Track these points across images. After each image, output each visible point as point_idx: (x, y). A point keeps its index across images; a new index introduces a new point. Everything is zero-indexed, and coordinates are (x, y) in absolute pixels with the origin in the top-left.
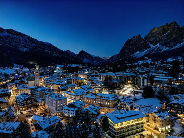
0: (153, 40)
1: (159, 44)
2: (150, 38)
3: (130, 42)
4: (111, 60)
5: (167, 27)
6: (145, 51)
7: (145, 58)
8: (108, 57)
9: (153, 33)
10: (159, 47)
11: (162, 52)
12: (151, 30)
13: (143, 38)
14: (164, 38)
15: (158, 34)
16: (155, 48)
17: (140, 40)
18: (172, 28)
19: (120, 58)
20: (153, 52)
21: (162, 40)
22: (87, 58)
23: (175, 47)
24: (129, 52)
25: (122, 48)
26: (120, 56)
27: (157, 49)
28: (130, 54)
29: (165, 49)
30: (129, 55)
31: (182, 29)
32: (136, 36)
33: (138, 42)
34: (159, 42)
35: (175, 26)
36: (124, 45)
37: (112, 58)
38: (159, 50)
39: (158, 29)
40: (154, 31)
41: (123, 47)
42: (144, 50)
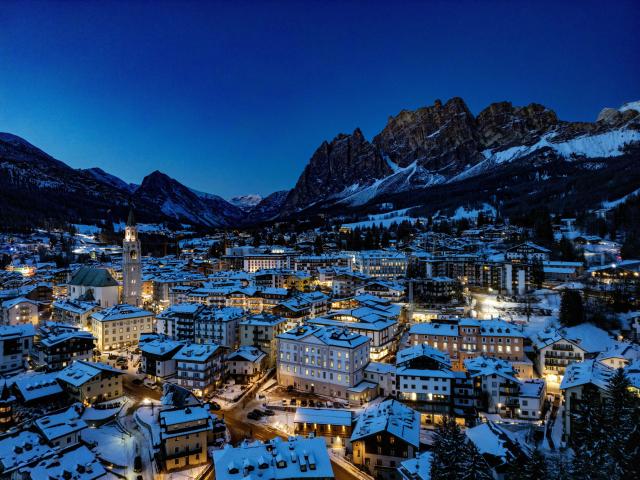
0: (400, 149)
1: (418, 164)
2: (391, 142)
3: (329, 153)
4: (263, 211)
5: (439, 113)
6: (378, 183)
7: (384, 205)
8: (251, 198)
9: (399, 128)
10: (416, 173)
11: (427, 188)
12: (391, 117)
13: (371, 142)
14: (429, 145)
15: (414, 132)
16: (407, 175)
17: (362, 146)
18: (452, 115)
19: (298, 205)
20: (401, 188)
21: (424, 152)
22: (176, 201)
23: (462, 174)
24: (327, 183)
25: (303, 170)
26: (297, 197)
27: (412, 177)
28: (332, 191)
29: (434, 180)
30: (327, 195)
31: (477, 121)
32: (348, 133)
33: (355, 155)
34: (415, 156)
35: (459, 111)
36: (312, 160)
37: (264, 202)
38: (418, 182)
39: (414, 116)
40: (400, 123)
41: (308, 168)
42: (374, 181)
